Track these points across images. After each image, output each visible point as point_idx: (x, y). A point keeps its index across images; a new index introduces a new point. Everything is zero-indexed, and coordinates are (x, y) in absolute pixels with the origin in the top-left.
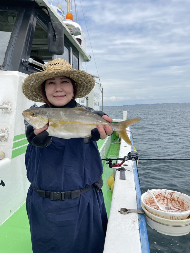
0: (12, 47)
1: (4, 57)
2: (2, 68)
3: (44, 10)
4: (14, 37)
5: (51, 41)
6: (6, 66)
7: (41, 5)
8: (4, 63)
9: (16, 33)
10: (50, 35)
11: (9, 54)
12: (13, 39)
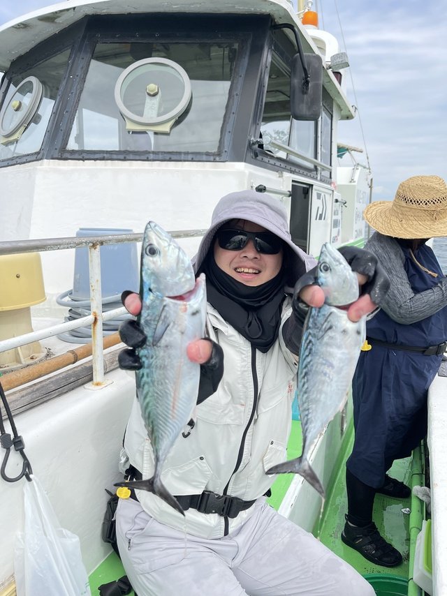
0: (232, 116)
1: (219, 137)
2: (217, 159)
3: (288, 31)
4: (235, 97)
5: (298, 94)
6: (224, 155)
7: (281, 22)
8: (219, 147)
9: (239, 87)
10: (297, 82)
11: (228, 130)
12: (233, 100)
